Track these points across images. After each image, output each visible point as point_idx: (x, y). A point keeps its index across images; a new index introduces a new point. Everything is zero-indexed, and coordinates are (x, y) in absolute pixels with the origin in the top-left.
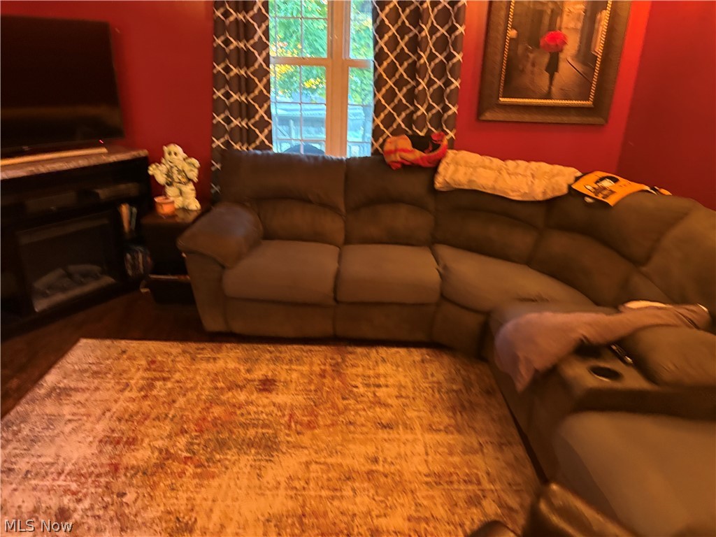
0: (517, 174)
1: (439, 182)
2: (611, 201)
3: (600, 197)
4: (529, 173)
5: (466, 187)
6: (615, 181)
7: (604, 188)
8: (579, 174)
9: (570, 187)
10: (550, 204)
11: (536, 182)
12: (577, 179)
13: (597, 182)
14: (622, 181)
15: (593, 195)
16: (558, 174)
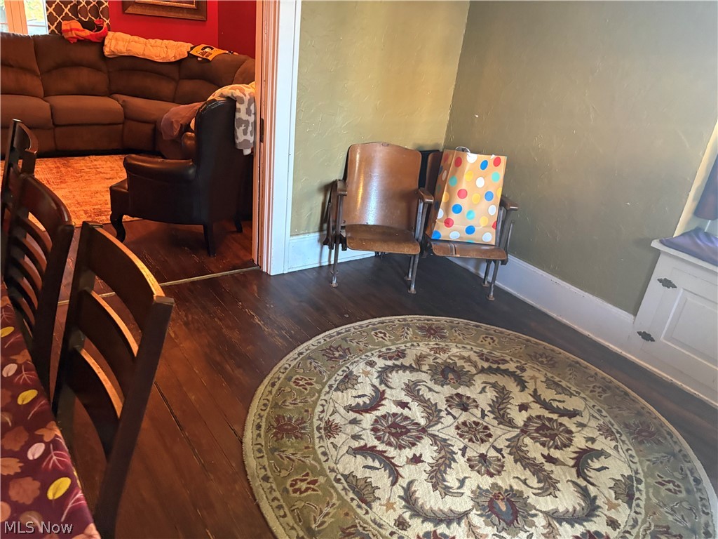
0: (157, 46)
1: (107, 51)
2: (210, 58)
3: (204, 57)
4: (163, 46)
5: (126, 54)
6: (212, 49)
7: (206, 52)
8: (192, 46)
9: (188, 52)
10: (179, 63)
11: (169, 51)
12: (192, 48)
13: (202, 49)
14: (215, 49)
15: (201, 56)
16: (181, 46)
